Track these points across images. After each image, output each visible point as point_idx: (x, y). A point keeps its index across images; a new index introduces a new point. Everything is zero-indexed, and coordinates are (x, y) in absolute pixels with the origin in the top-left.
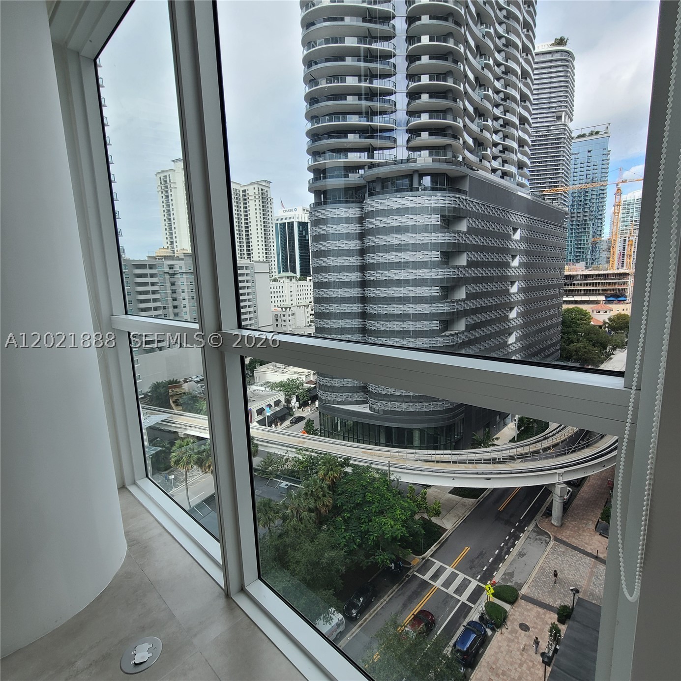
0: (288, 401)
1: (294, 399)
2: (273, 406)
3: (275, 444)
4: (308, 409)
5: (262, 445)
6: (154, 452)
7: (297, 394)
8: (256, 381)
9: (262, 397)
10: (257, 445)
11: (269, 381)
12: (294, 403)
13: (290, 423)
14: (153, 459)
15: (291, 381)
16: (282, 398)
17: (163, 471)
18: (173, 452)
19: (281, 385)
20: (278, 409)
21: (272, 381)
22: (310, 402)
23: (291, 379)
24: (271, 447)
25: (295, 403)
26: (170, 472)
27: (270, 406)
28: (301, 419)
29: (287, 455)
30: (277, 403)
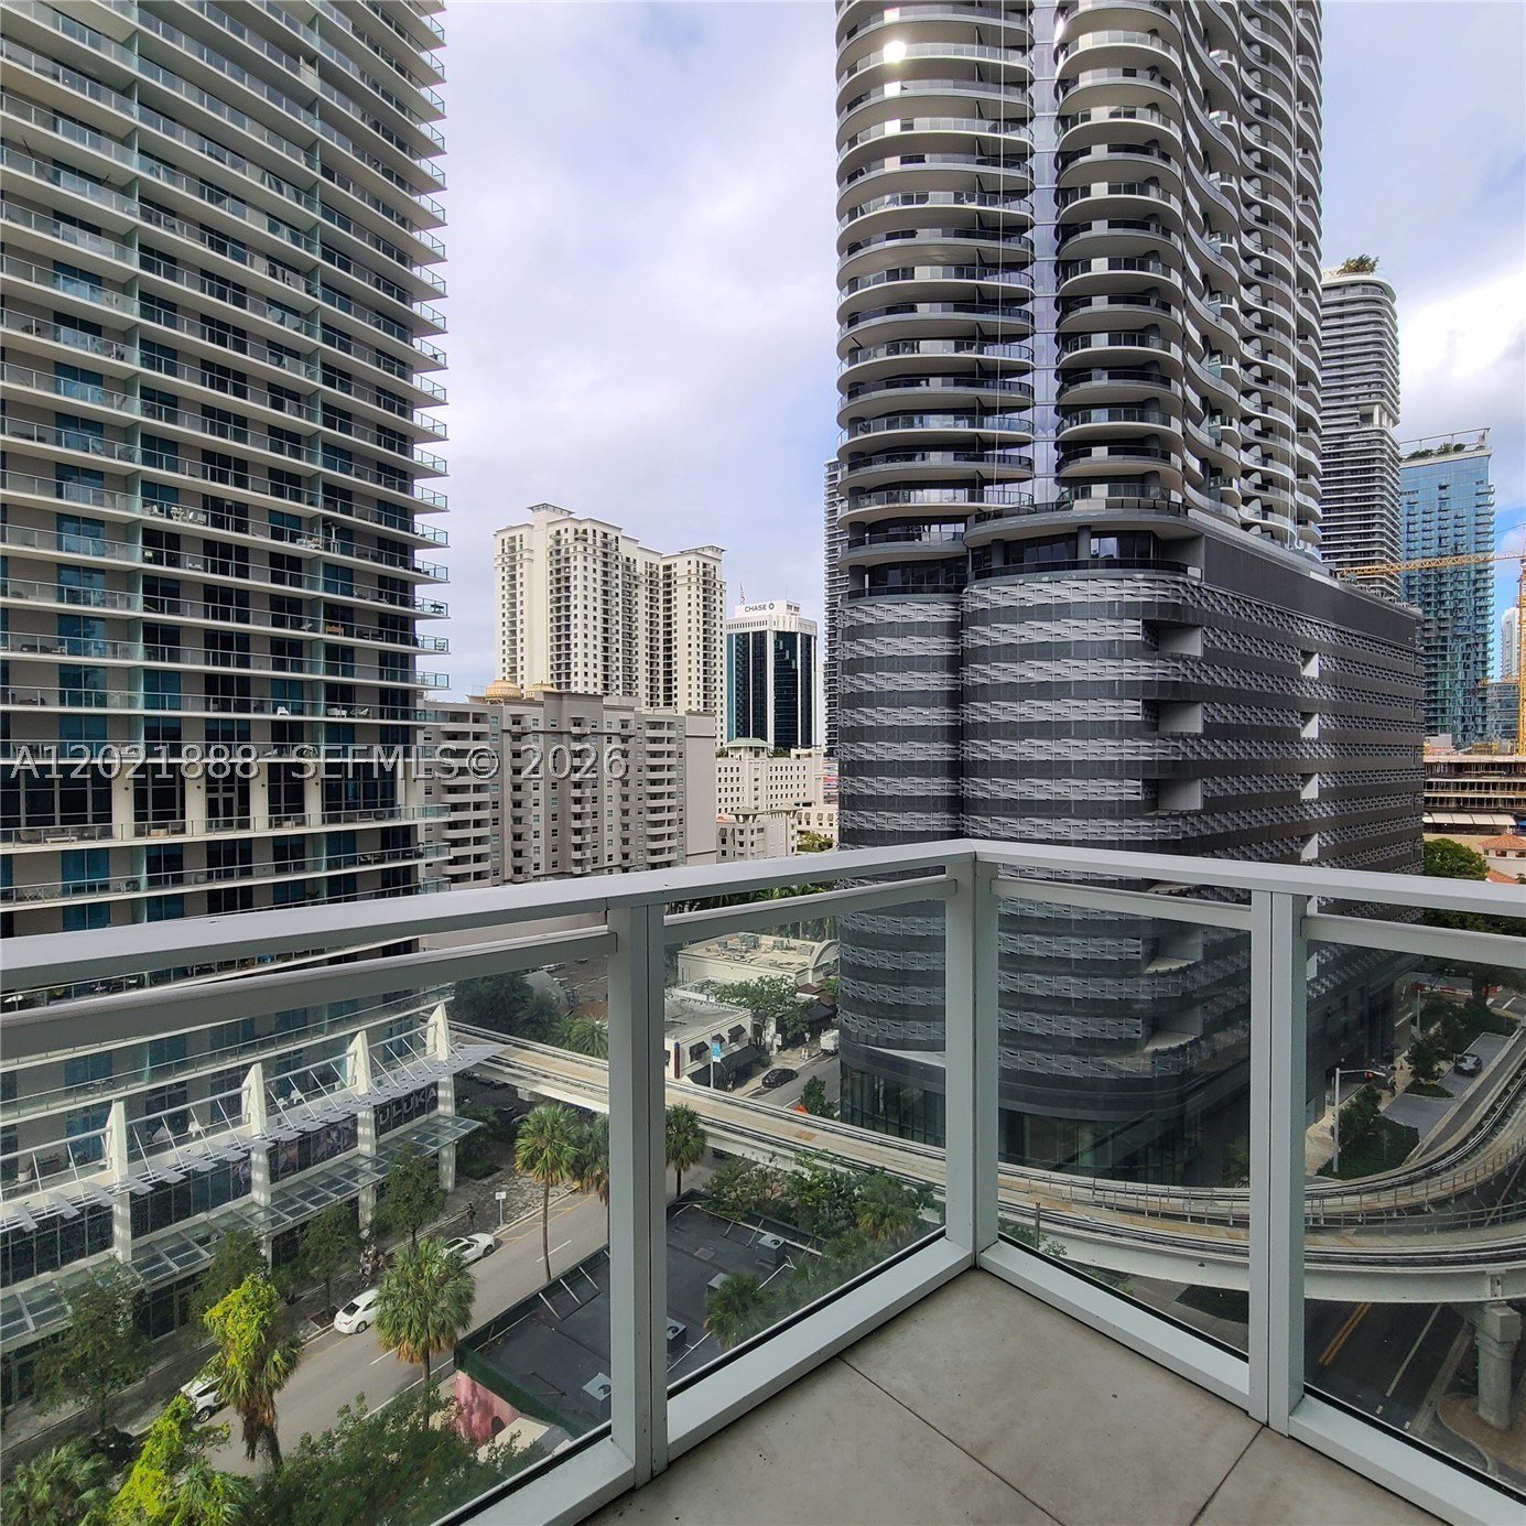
0: (758, 1030)
1: (772, 1028)
2: (727, 1040)
3: (742, 1134)
4: (804, 1052)
5: (712, 1135)
6: (466, 1131)
7: (778, 1014)
8: (680, 977)
9: (701, 1018)
10: (703, 1134)
11: (712, 979)
12: (771, 1035)
13: (764, 1083)
14: (460, 1149)
15: (768, 983)
16: (747, 1023)
17: (480, 1178)
18: (523, 1137)
19: (743, 993)
20: (737, 1048)
21: (718, 980)
22: (807, 1035)
23: (767, 980)
24: (734, 1142)
25: (774, 1037)
26: (494, 1183)
27: (719, 1039)
28: (786, 1076)
29: (773, 1164)
30: (737, 1033)
